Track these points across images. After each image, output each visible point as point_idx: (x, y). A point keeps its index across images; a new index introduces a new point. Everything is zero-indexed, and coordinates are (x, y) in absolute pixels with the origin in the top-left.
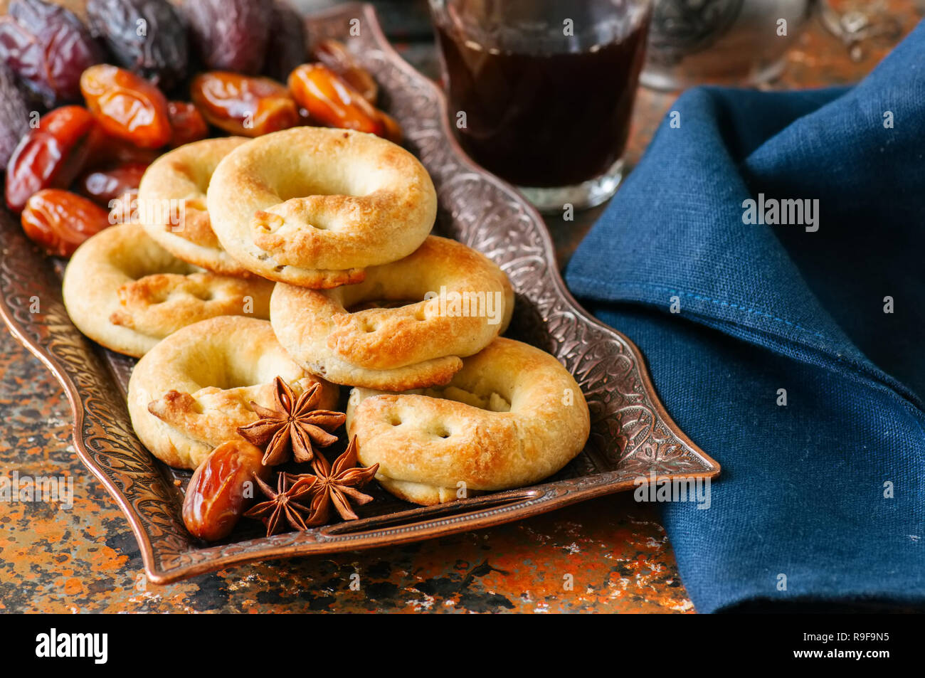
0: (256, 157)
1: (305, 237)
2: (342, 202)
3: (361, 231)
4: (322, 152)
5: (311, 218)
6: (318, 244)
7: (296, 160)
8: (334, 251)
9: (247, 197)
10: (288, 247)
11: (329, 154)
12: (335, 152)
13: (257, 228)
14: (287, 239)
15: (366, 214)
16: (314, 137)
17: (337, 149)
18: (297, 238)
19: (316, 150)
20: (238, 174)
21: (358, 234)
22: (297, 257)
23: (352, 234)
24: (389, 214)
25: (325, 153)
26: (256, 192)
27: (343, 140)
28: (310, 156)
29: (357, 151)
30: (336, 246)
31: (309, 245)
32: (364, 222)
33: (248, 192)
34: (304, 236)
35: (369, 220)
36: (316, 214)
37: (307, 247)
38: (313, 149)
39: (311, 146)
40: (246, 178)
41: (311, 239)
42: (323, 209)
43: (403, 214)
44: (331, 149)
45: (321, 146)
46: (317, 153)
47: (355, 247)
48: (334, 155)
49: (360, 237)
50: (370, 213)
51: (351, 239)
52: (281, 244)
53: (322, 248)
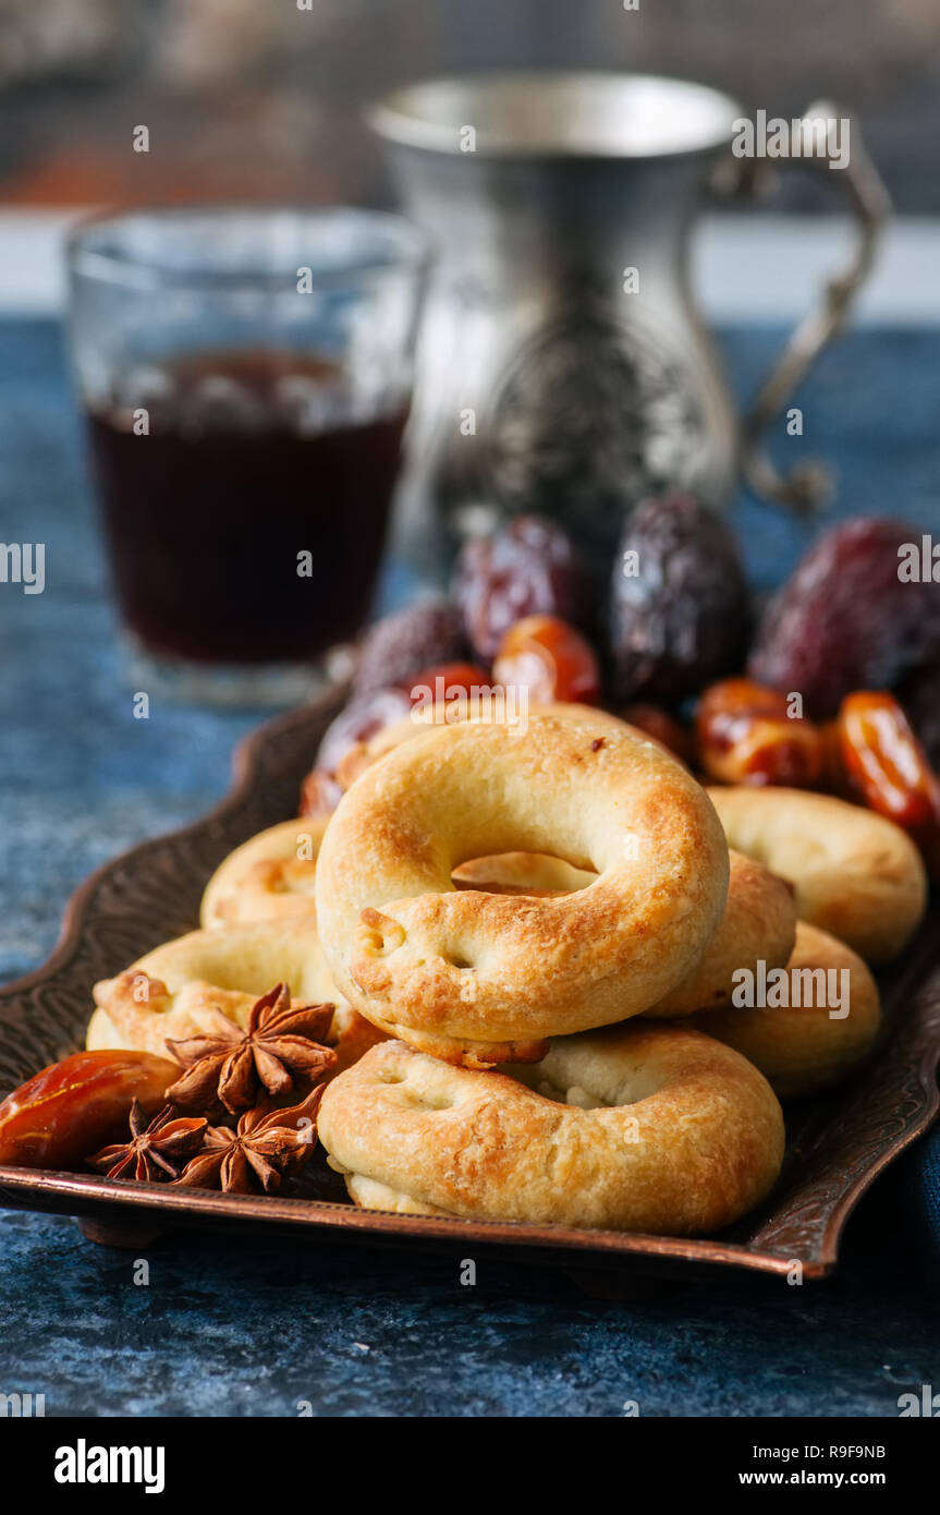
0: (419, 777)
1: (424, 983)
2: (509, 919)
3: (526, 984)
4: (545, 773)
5: (449, 942)
6: (444, 999)
7: (499, 783)
8: (471, 1015)
9: (368, 868)
10: (396, 994)
11: (558, 780)
12: (568, 777)
13: (362, 938)
14: (395, 980)
15: (542, 950)
16: (539, 742)
17: (573, 772)
18: (412, 980)
19: (538, 769)
20: (368, 814)
21: (520, 990)
22: (407, 1015)
23: (507, 988)
24: (591, 950)
25: (552, 776)
26: (387, 860)
27: (587, 755)
28: (525, 778)
29: (606, 784)
30: (476, 1007)
31: (428, 999)
32: (535, 966)
33: (373, 856)
34: (423, 979)
35: (545, 962)
36: (461, 934)
37: (425, 1002)
38: (531, 766)
39: (531, 760)
40: (380, 827)
41: (433, 987)
42: (473, 926)
43: (622, 951)
44: (562, 771)
45: (545, 765)
46: (539, 775)
47: (512, 1012)
48: (565, 784)
49: (522, 994)
50: (551, 949)
51: (506, 997)
52: (383, 987)
53: (451, 1007)
